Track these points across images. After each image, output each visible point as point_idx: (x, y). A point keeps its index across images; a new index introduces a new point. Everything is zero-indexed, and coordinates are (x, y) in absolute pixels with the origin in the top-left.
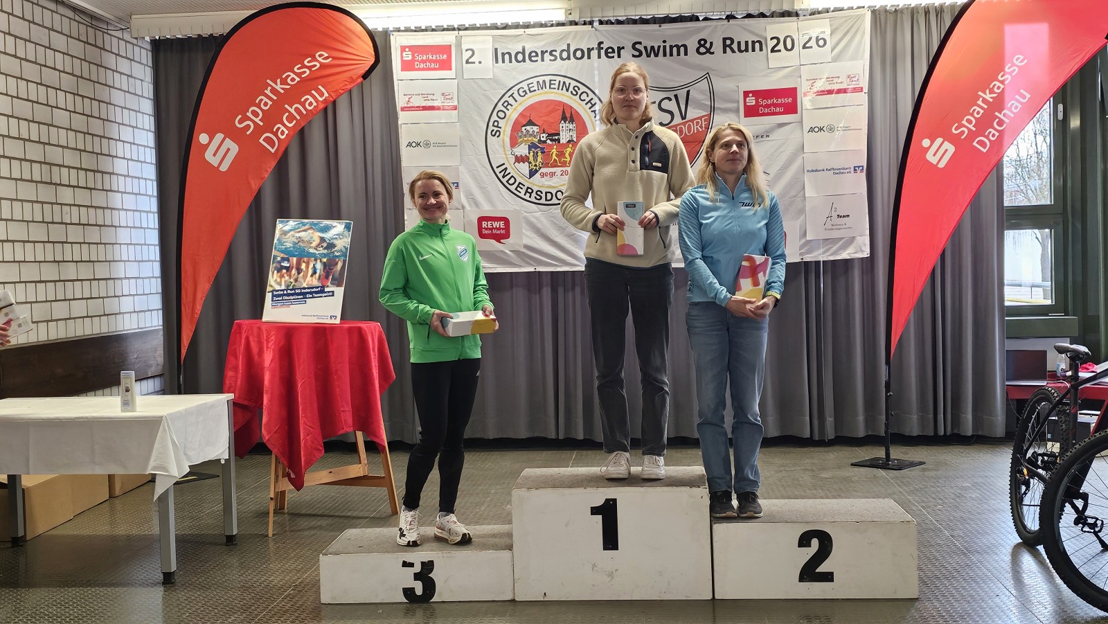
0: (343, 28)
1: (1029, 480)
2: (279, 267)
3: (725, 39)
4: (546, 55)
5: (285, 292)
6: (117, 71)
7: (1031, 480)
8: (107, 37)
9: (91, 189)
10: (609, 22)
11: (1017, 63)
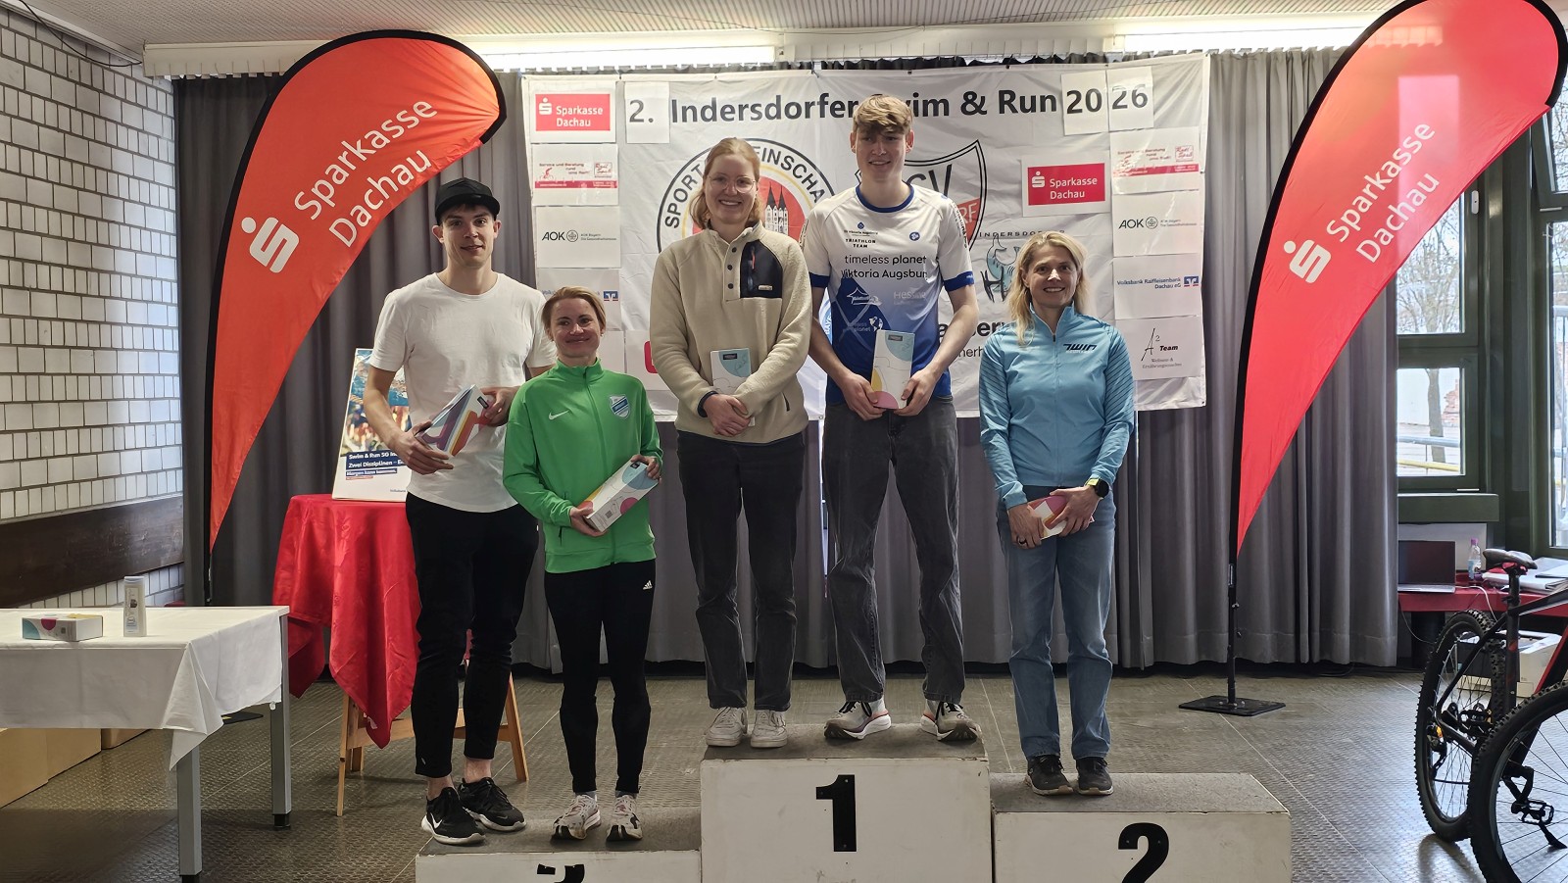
0: (453, 68)
1: (1444, 745)
2: (358, 418)
3: (1002, 93)
4: (747, 112)
5: (367, 456)
6: (122, 124)
7: (1448, 745)
8: (108, 75)
9: (81, 295)
10: (836, 66)
11: (1421, 136)
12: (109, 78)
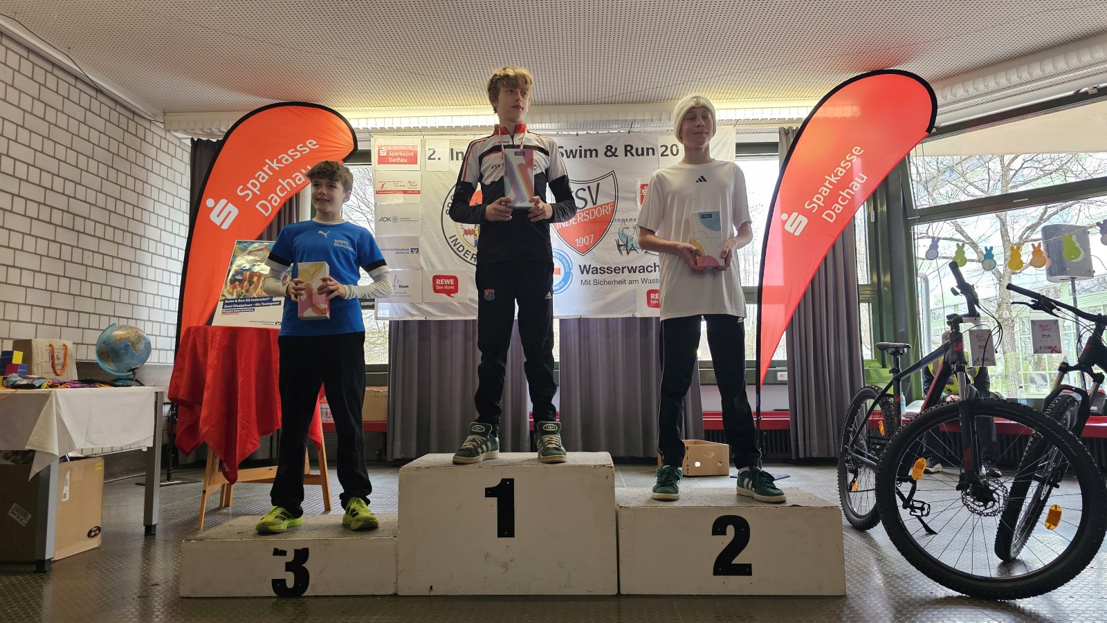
3: (626, 146)
11: (856, 153)
12: (149, 134)
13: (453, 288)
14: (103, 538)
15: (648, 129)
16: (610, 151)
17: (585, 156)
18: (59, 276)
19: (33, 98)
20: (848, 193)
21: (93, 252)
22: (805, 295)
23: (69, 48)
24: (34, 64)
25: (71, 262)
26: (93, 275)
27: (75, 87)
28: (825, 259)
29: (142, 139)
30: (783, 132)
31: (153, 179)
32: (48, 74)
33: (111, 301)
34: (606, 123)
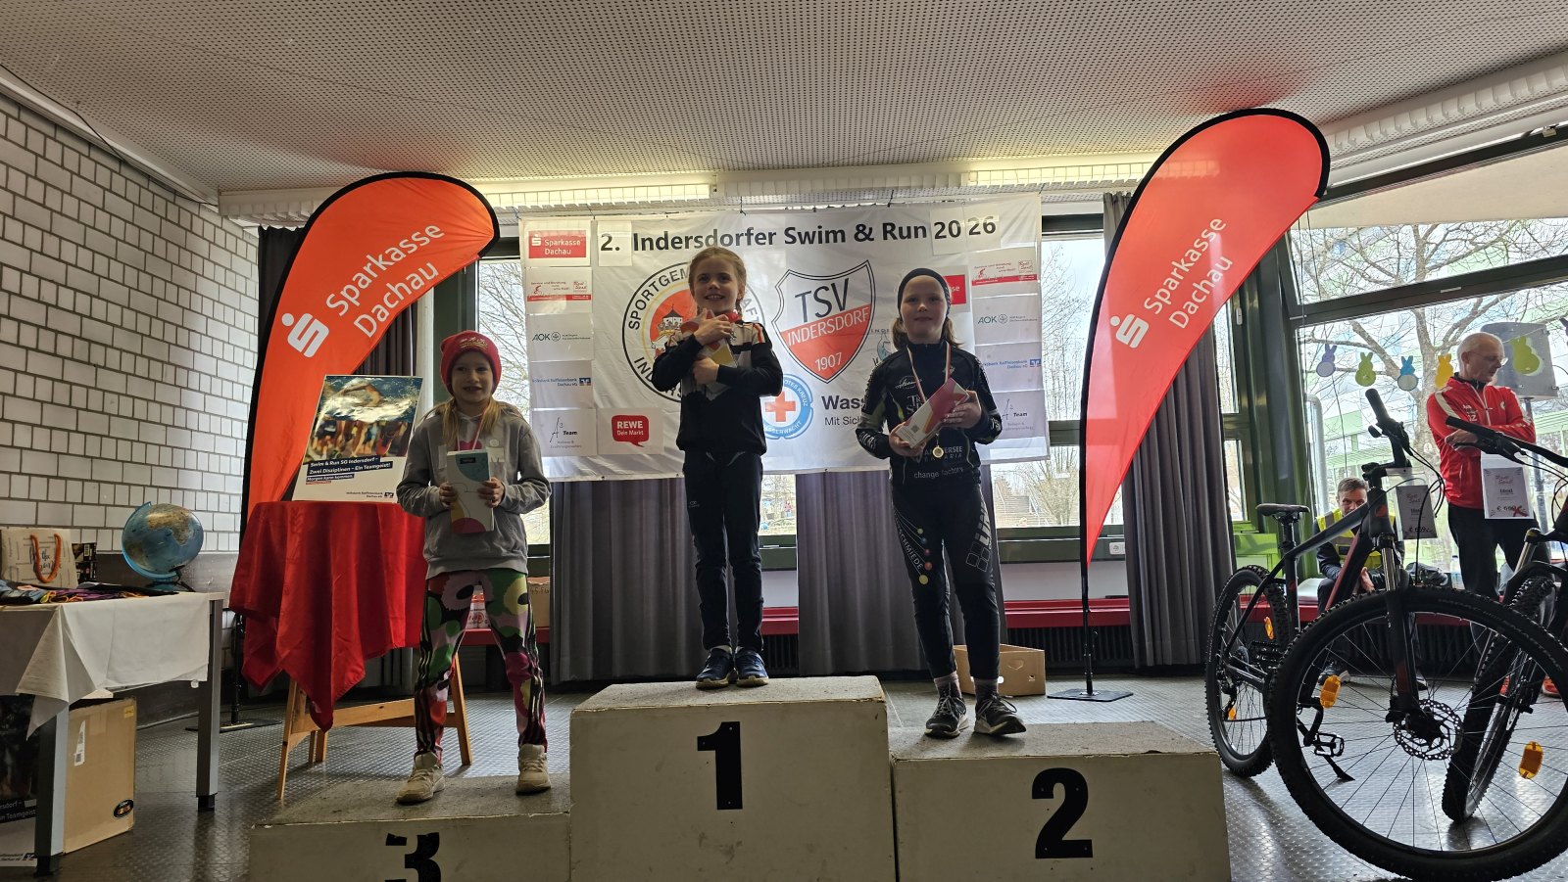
3: (885, 225)
4: (691, 242)
11: (1215, 228)
12: (197, 224)
13: (641, 433)
14: (136, 816)
15: (916, 201)
16: (863, 233)
17: (827, 241)
18: (69, 431)
19: (28, 175)
20: (1205, 286)
21: (119, 394)
22: (1148, 432)
23: (78, 103)
24: (27, 126)
25: (87, 410)
26: (119, 428)
27: (88, 157)
28: (1175, 382)
29: (186, 230)
30: (1109, 200)
31: (205, 286)
32: (48, 140)
33: (145, 464)
34: (858, 192)
